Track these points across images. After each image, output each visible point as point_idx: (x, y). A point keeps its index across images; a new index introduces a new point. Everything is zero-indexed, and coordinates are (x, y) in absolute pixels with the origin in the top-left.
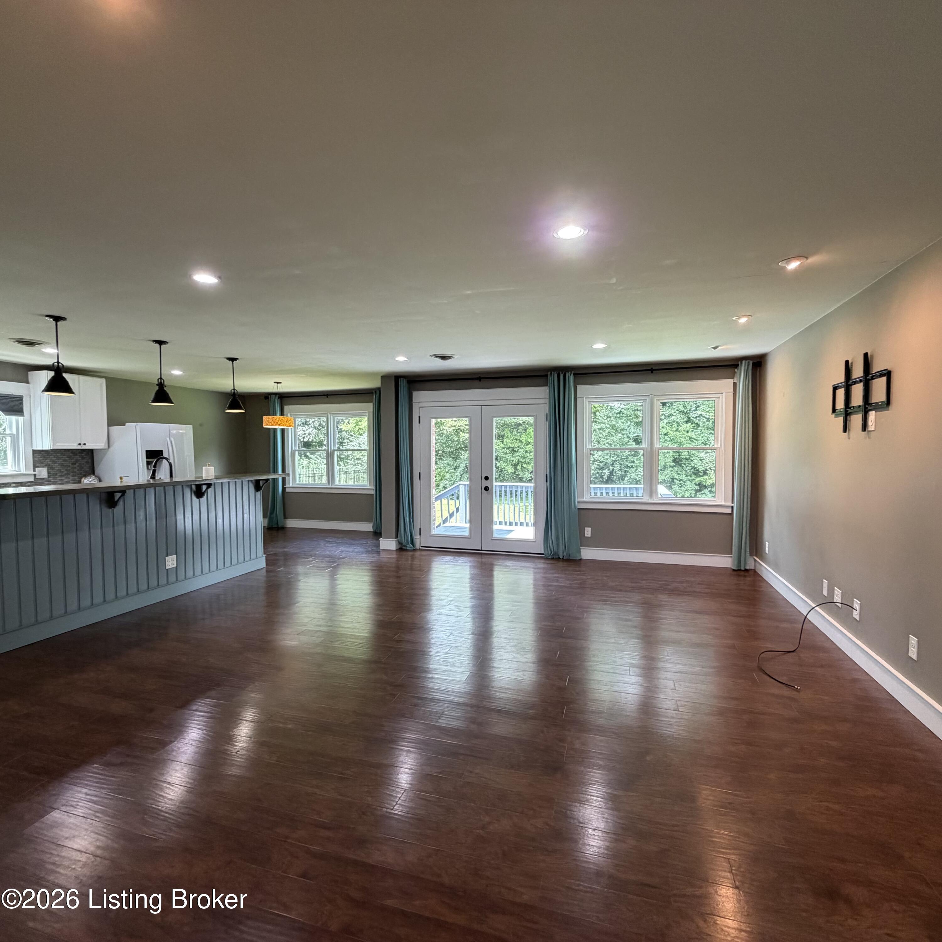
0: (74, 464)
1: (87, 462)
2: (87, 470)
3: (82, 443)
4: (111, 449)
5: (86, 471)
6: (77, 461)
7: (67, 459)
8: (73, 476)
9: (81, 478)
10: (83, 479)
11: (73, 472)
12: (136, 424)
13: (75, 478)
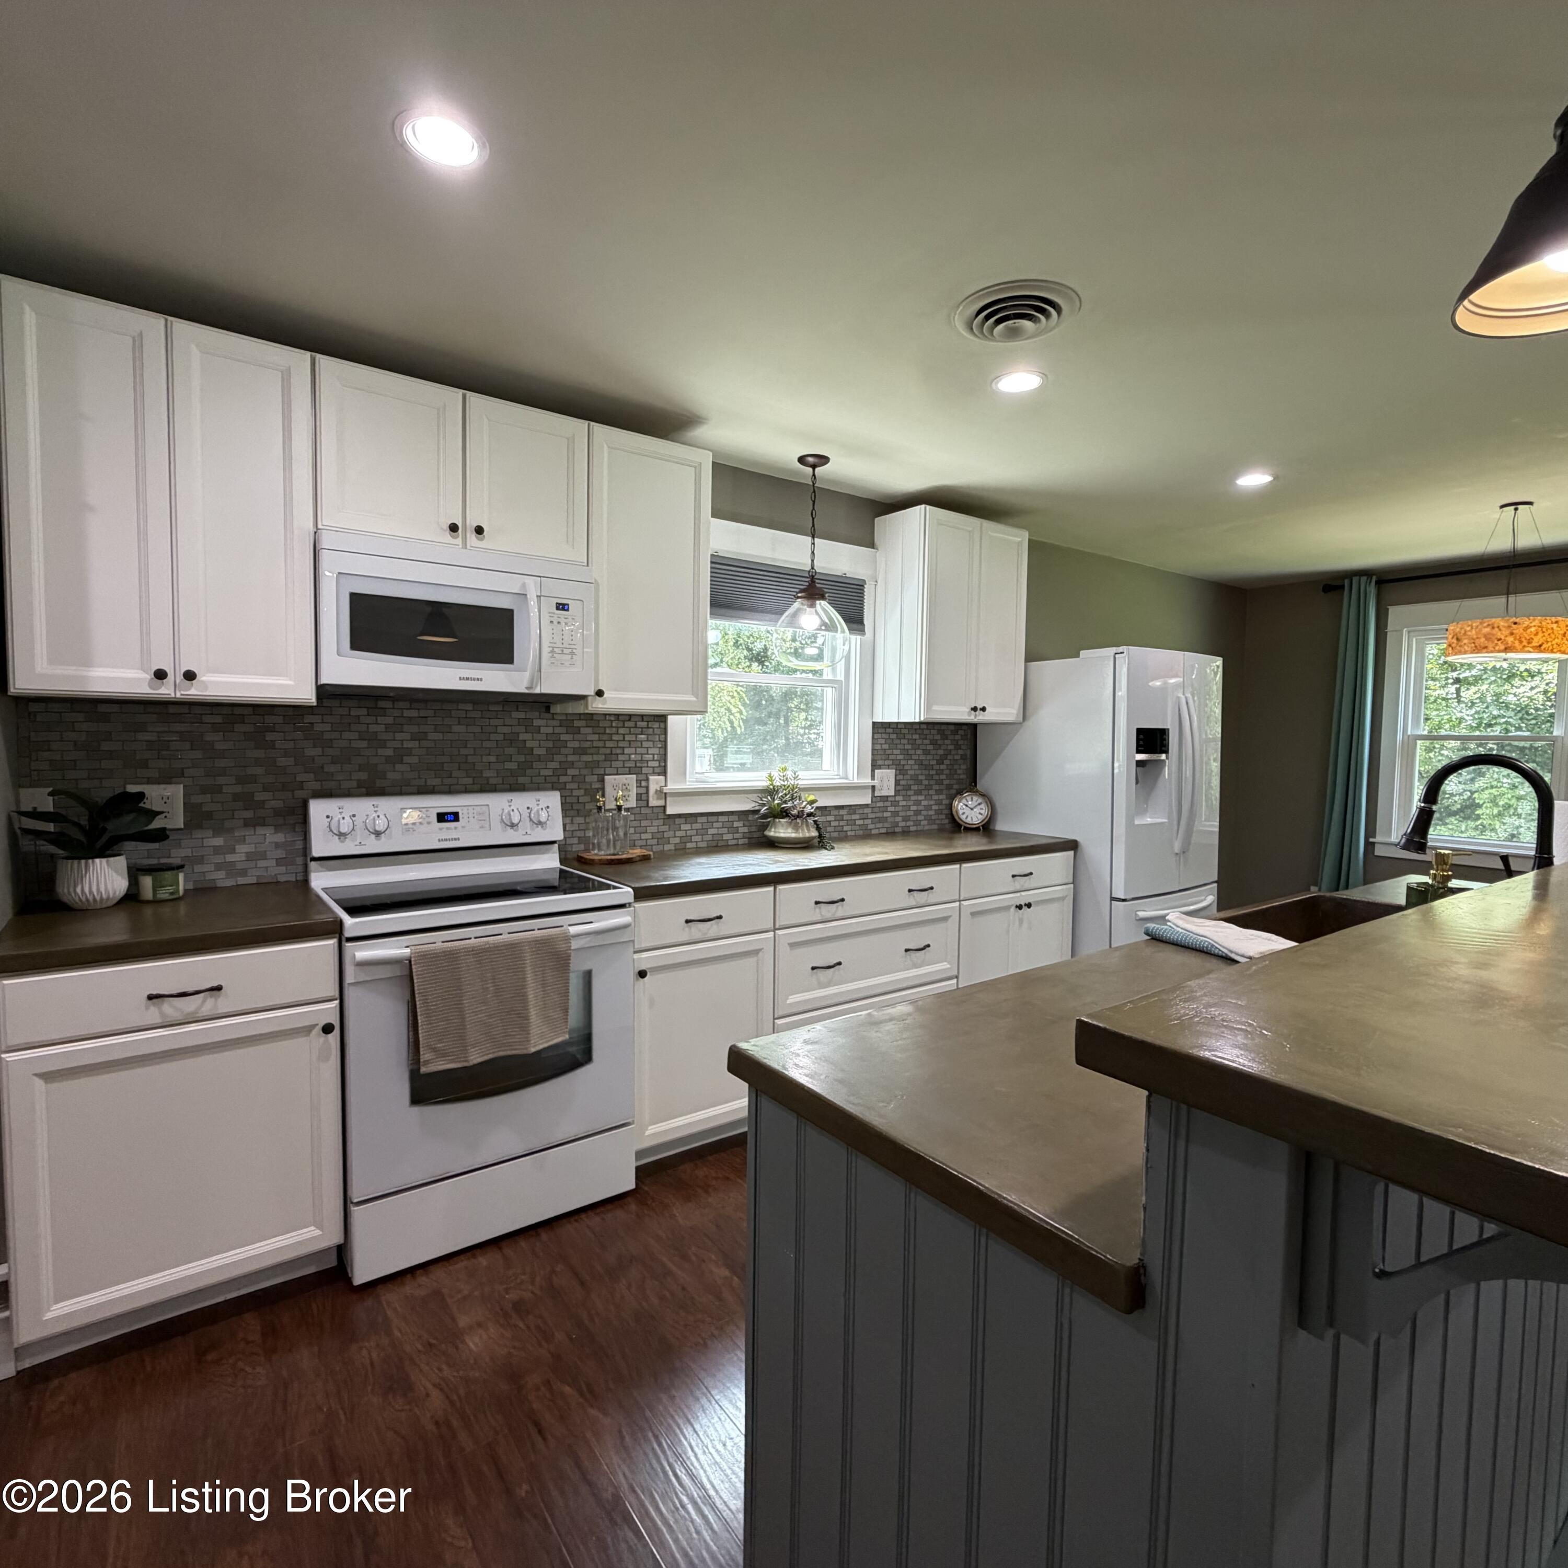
0: (940, 762)
1: (963, 757)
2: (963, 777)
3: (979, 707)
4: (1026, 723)
5: (960, 781)
6: (948, 753)
7: (931, 747)
8: (939, 792)
9: (952, 798)
10: (956, 803)
11: (940, 782)
12: (1114, 650)
13: (941, 797)
